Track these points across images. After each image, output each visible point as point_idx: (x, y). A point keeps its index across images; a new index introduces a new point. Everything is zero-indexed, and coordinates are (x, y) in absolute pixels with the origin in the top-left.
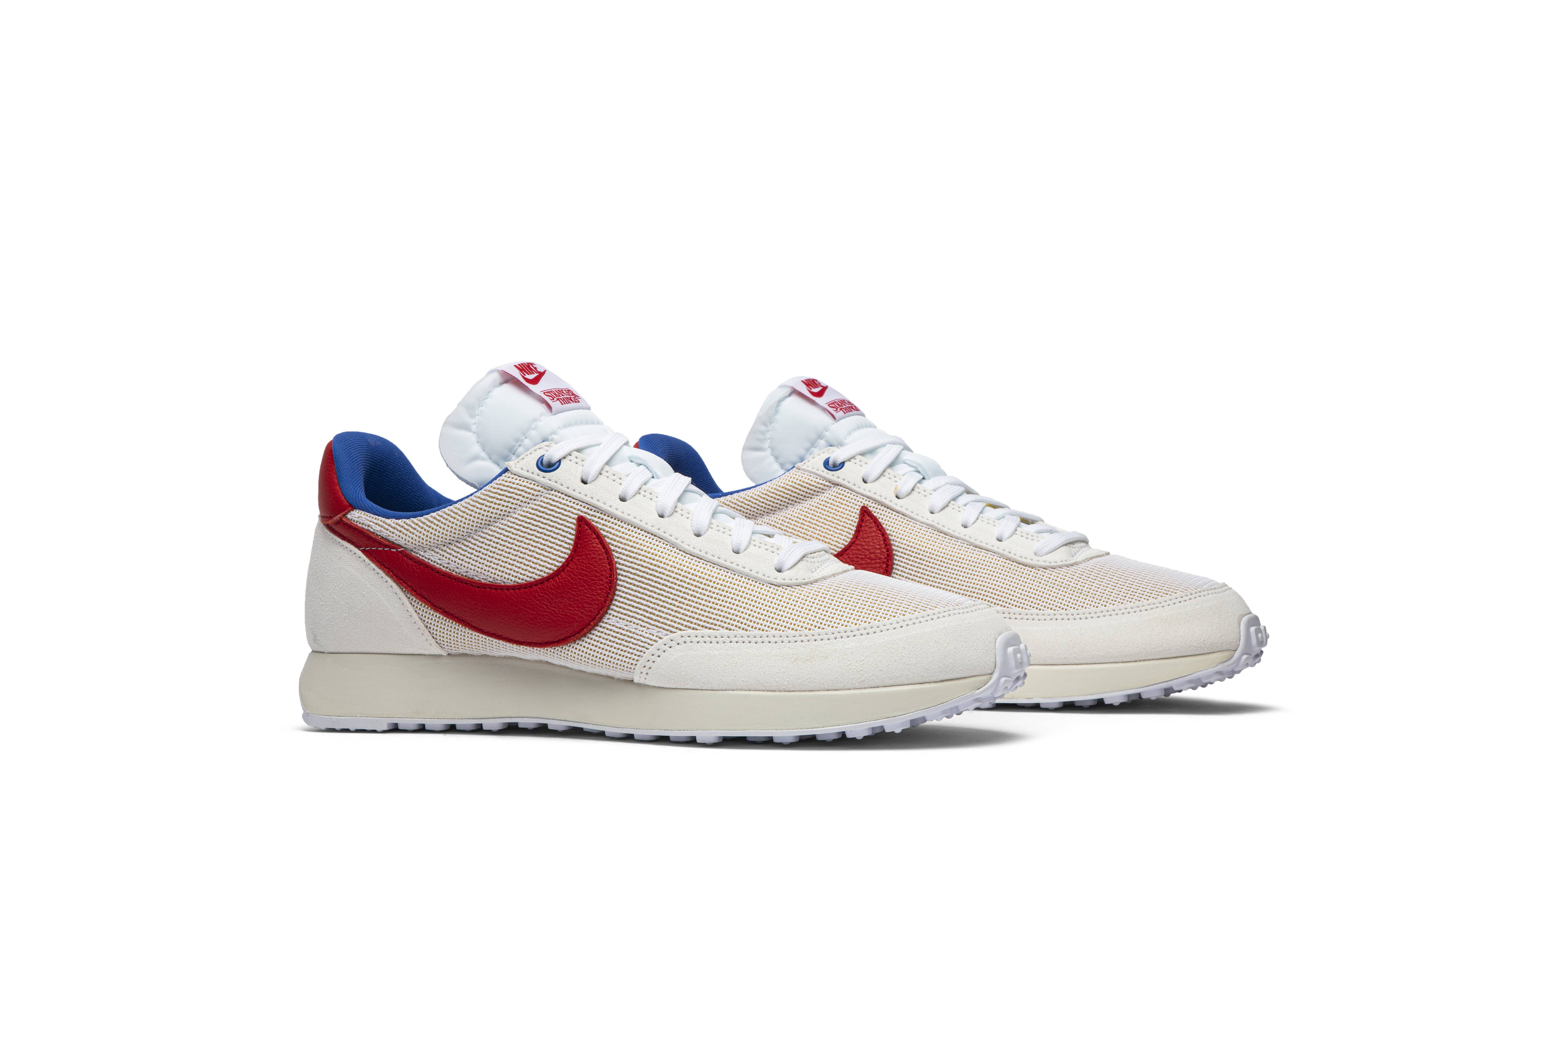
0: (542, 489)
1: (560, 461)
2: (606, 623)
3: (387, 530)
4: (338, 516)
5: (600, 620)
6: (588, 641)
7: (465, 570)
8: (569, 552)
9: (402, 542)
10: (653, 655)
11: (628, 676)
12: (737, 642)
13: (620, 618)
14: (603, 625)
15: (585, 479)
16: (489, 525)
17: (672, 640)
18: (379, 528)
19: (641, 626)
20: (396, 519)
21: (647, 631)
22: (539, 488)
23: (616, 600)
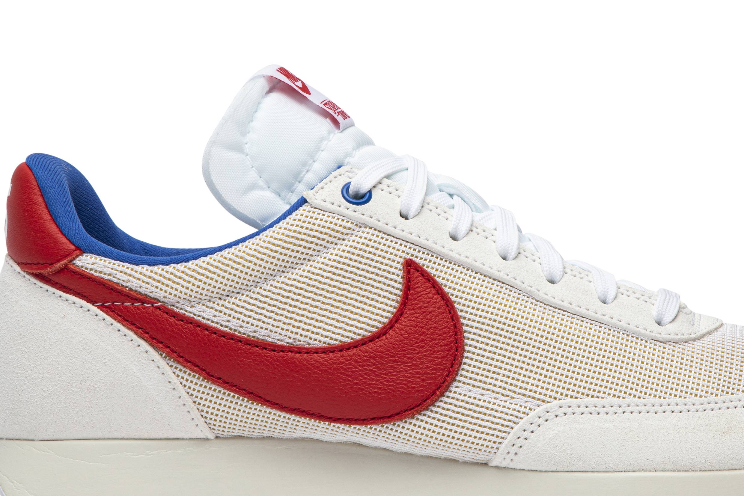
0: (353, 226)
1: (370, 192)
2: (455, 392)
3: (139, 279)
4: (62, 262)
5: (447, 389)
6: (432, 415)
7: (253, 328)
8: (397, 305)
9: (159, 294)
10: (524, 430)
11: (482, 457)
12: (632, 413)
13: (474, 386)
14: (451, 395)
15: (404, 212)
16: (283, 272)
17: (548, 412)
18: (125, 277)
19: (503, 395)
20: (150, 265)
21: (511, 401)
22: (349, 225)
23: (465, 364)
